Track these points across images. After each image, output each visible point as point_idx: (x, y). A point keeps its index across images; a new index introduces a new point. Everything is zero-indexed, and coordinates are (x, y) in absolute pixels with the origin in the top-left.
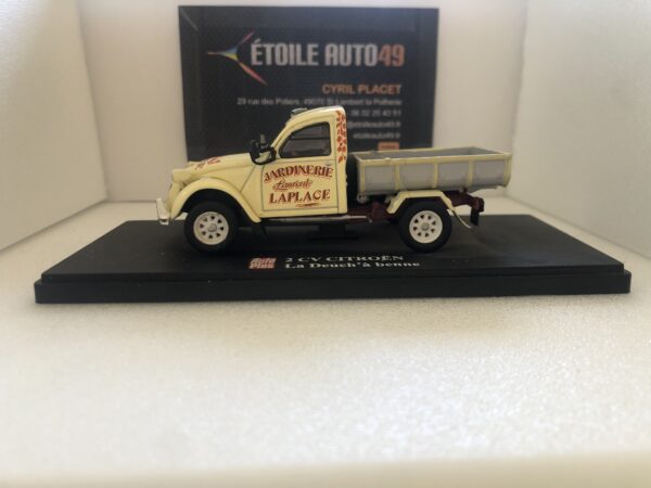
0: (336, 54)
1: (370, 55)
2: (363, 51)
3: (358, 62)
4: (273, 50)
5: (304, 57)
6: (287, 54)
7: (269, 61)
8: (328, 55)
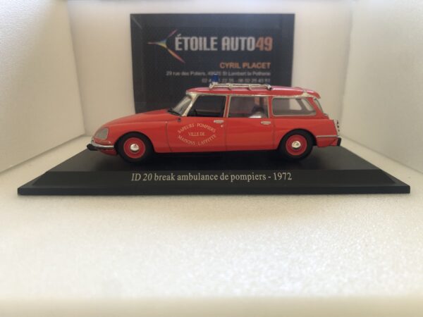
0: (229, 44)
1: (251, 43)
2: (246, 41)
3: (243, 48)
4: (189, 41)
5: (209, 45)
6: (198, 43)
7: (186, 48)
8: (223, 44)
